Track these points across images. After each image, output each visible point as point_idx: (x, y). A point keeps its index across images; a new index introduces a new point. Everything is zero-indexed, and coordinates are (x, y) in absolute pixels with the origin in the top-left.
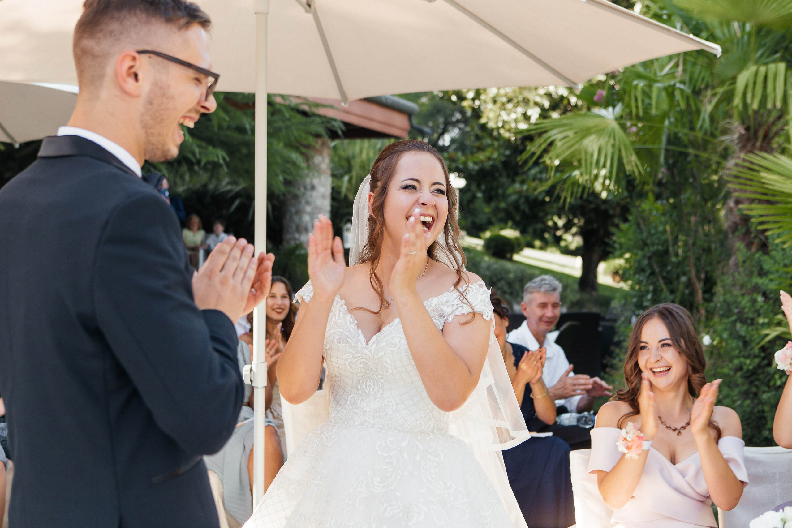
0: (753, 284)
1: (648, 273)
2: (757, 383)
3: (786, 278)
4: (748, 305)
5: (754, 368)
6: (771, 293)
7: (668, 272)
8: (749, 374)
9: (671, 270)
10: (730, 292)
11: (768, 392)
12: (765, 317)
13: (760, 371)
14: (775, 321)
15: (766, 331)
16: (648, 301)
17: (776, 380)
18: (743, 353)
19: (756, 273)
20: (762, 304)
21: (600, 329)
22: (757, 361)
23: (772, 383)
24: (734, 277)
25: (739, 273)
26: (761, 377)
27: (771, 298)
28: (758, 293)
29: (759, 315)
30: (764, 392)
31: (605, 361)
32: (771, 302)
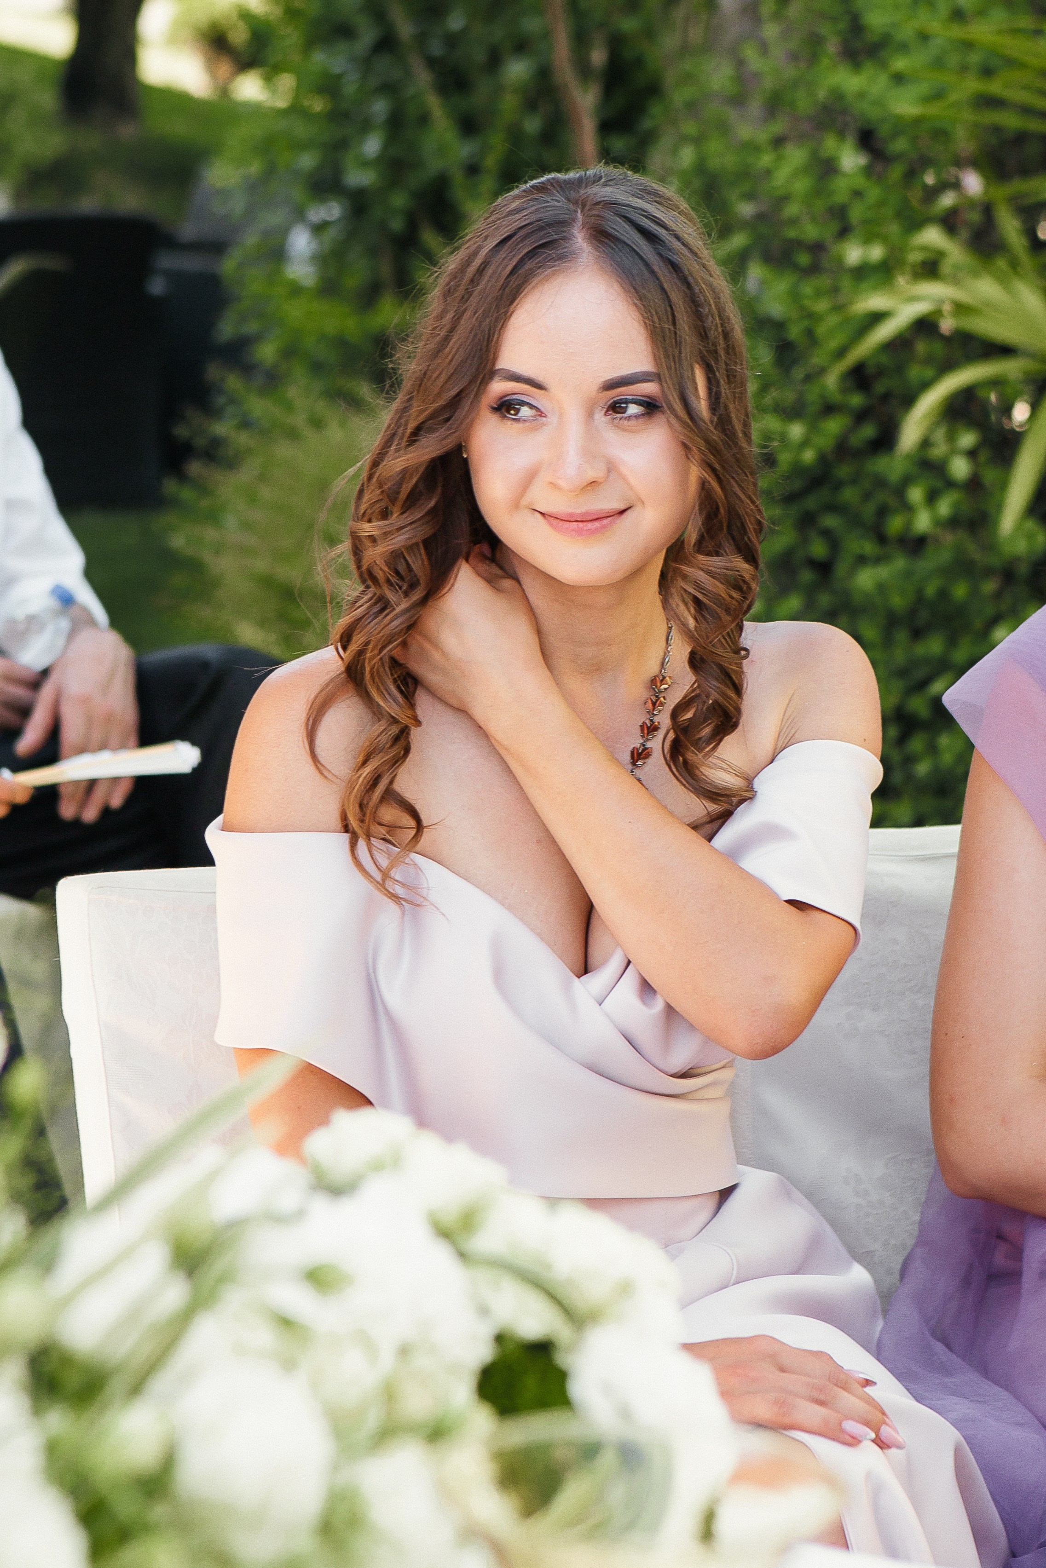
0: (822, 94)
1: (367, 36)
2: (830, 521)
3: (964, 69)
4: (801, 185)
5: (824, 461)
6: (896, 133)
7: (452, 40)
8: (798, 484)
9: (465, 31)
10: (723, 128)
11: (878, 560)
12: (868, 240)
13: (844, 471)
14: (915, 257)
15: (875, 301)
16: (365, 164)
17: (908, 508)
18: (773, 395)
19: (832, 46)
20: (860, 182)
21: (157, 287)
22: (834, 426)
23: (895, 524)
24: (740, 63)
25: (764, 48)
26: (849, 495)
27: (897, 157)
28: (841, 134)
29: (844, 232)
30: (862, 560)
31: (181, 431)
32: (896, 172)
